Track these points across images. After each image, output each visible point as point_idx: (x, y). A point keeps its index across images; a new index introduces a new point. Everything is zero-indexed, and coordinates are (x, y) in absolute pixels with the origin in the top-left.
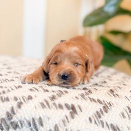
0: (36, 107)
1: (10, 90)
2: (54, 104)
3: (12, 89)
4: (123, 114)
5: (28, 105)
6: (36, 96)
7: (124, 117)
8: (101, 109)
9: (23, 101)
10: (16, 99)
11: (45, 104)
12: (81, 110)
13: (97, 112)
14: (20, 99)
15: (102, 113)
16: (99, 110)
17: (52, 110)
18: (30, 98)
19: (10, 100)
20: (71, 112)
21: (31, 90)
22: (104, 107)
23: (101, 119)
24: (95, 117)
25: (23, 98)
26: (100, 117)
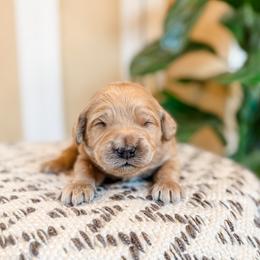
0: (65, 250)
1: (14, 219)
2: (99, 237)
3: (18, 218)
4: (221, 235)
5: (51, 247)
6: (63, 227)
7: (224, 241)
8: (183, 234)
9: (40, 241)
10: (26, 237)
11: (82, 240)
12: (148, 241)
13: (177, 240)
14: (34, 237)
15: (186, 241)
16: (179, 236)
17: (97, 250)
18: (52, 232)
19: (16, 241)
20: (132, 248)
21: (52, 215)
22: (188, 228)
23: (185, 252)
24: (174, 251)
25: (38, 233)
26: (183, 249)
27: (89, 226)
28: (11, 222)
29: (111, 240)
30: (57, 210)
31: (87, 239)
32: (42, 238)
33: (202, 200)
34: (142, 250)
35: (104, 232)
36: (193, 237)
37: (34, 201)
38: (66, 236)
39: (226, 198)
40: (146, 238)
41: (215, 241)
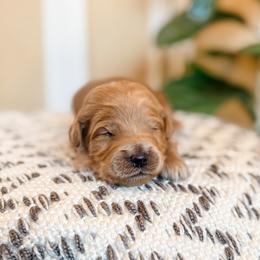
0: (66, 217)
1: (17, 183)
2: (104, 205)
3: (21, 182)
4: (237, 209)
5: (52, 212)
6: (66, 194)
7: (240, 215)
8: (195, 205)
9: (41, 206)
10: (26, 201)
11: (85, 207)
12: (156, 211)
13: (189, 212)
14: (35, 202)
15: (198, 212)
16: (191, 207)
17: (101, 217)
18: (55, 197)
19: (16, 205)
20: (138, 217)
21: (57, 180)
22: (202, 199)
23: (197, 225)
24: (184, 222)
25: (40, 198)
26: (194, 220)
27: (94, 193)
28: (14, 186)
29: (116, 208)
30: (62, 175)
31: (90, 205)
32: (42, 203)
33: (220, 171)
34: (149, 220)
35: (109, 200)
36: (207, 209)
37: (41, 166)
38: (69, 202)
39: (246, 170)
40: (153, 208)
41: (230, 214)
